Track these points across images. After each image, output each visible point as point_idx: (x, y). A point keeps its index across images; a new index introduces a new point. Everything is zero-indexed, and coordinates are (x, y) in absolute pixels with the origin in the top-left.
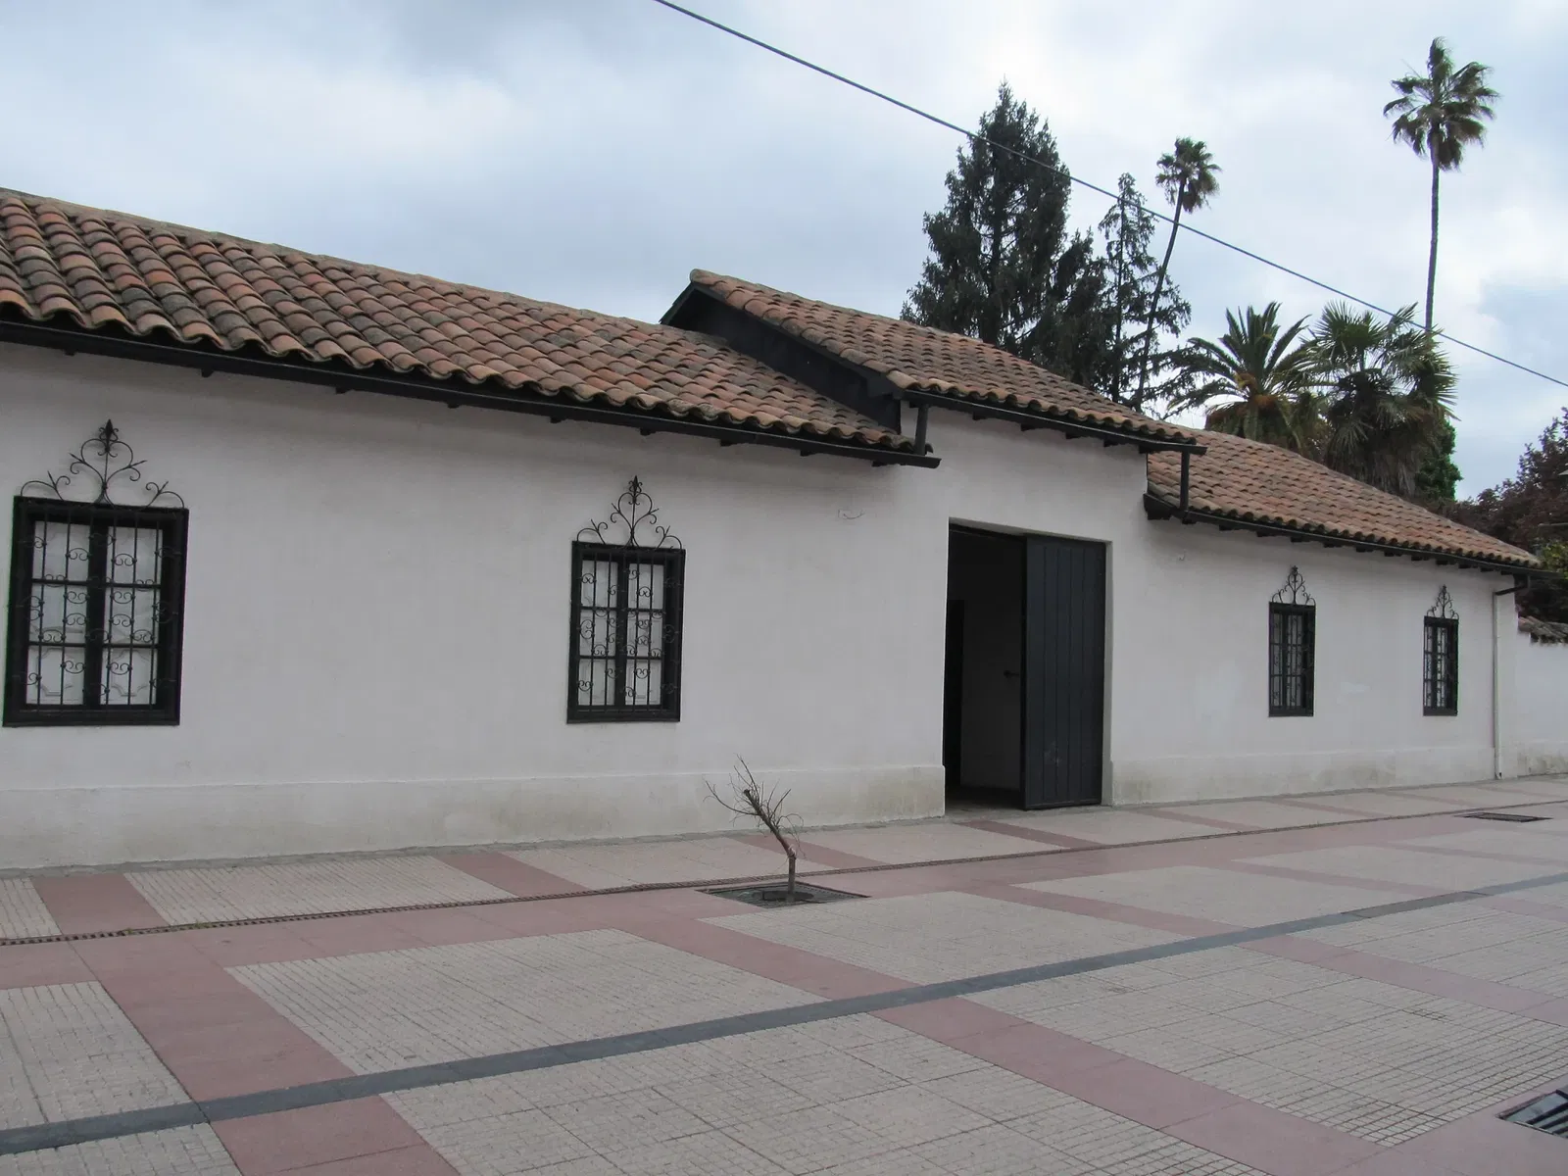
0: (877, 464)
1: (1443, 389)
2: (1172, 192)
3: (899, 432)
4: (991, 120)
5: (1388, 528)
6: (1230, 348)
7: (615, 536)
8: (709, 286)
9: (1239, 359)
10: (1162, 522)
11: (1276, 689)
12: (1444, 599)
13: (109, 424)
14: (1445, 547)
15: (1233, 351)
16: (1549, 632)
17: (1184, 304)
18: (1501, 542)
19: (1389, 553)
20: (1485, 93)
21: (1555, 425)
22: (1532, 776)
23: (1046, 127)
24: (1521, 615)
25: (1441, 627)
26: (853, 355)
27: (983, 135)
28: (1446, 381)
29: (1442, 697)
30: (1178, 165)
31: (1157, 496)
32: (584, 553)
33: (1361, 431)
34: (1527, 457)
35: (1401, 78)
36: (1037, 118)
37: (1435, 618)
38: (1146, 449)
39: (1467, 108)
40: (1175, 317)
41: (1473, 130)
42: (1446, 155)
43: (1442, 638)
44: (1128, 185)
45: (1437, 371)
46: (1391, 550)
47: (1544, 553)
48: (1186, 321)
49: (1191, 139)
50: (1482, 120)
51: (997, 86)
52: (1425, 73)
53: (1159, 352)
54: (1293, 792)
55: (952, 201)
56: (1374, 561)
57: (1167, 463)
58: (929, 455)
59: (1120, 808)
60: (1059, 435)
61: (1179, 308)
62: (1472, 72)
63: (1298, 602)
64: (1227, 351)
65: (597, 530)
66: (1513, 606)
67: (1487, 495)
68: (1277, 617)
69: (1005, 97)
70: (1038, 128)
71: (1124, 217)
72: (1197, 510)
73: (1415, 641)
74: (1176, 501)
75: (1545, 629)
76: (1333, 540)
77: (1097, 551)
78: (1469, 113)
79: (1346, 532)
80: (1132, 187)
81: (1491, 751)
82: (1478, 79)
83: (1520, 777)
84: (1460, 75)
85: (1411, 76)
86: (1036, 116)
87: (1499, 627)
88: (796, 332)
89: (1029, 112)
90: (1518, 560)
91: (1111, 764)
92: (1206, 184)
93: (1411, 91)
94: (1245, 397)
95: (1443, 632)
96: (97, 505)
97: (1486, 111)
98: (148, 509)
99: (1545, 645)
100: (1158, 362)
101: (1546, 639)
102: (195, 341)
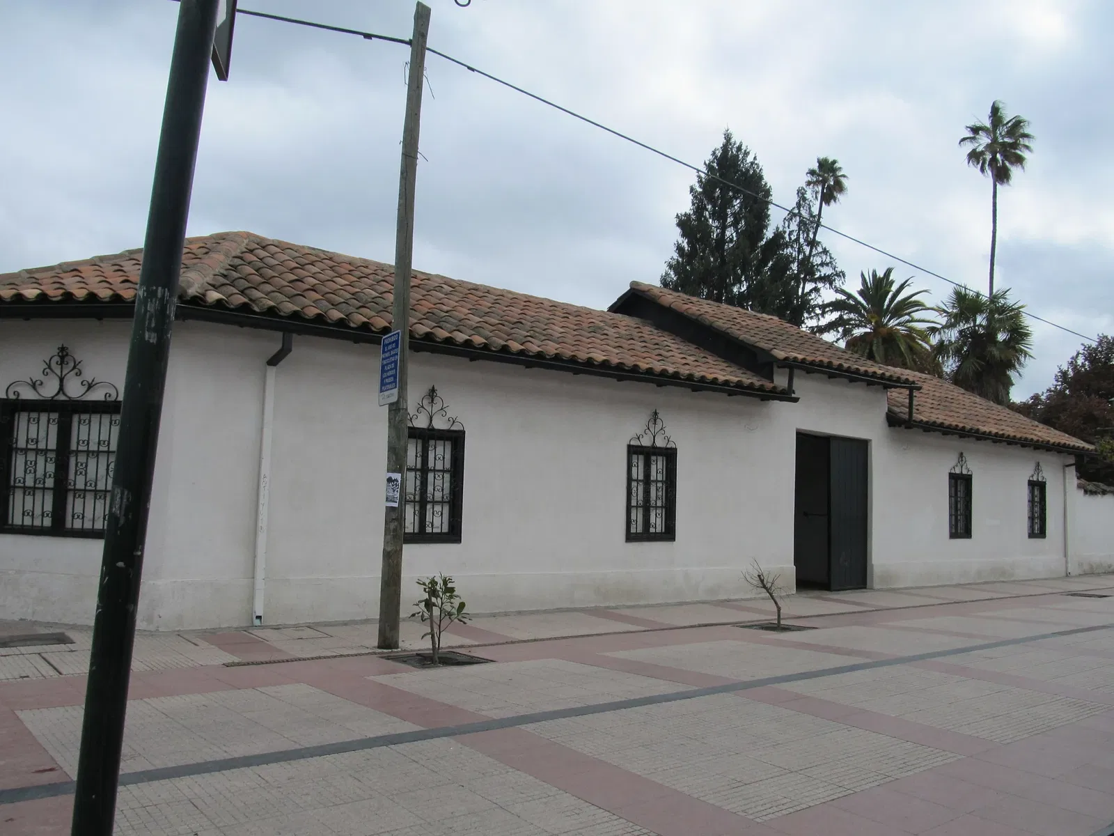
0: (762, 400)
1: (1024, 340)
2: (817, 193)
3: (773, 382)
4: (719, 154)
5: (1010, 429)
6: (862, 297)
7: (646, 442)
8: (644, 291)
9: (868, 304)
10: (897, 428)
11: (953, 523)
12: (1038, 469)
13: (433, 387)
14: (1041, 440)
15: (864, 299)
16: (1094, 489)
17: (841, 272)
18: (1067, 435)
19: (1009, 443)
20: (1026, 136)
21: (1078, 354)
22: (1085, 574)
23: (755, 158)
24: (1078, 478)
25: (1037, 486)
26: (745, 338)
27: (713, 162)
28: (1027, 335)
29: (1038, 528)
30: (819, 175)
31: (894, 413)
32: (633, 450)
33: (977, 366)
34: (1060, 374)
35: (971, 124)
36: (749, 153)
37: (1034, 481)
38: (886, 387)
39: (1015, 145)
40: (835, 280)
41: (1019, 160)
42: (1001, 175)
43: (1037, 492)
44: (803, 194)
45: (1022, 328)
46: (1011, 441)
47: (1101, 445)
48: (843, 283)
49: (828, 158)
50: (1025, 154)
51: (723, 131)
52: (987, 123)
53: (825, 303)
54: (962, 583)
55: (693, 204)
56: (1001, 448)
57: (899, 395)
58: (793, 395)
59: (878, 590)
60: (846, 380)
61: (838, 275)
62: (1018, 123)
63: (963, 473)
64: (860, 299)
65: (639, 438)
66: (1074, 473)
67: (1036, 398)
68: (953, 481)
69: (728, 138)
70: (750, 159)
71: (800, 215)
72: (916, 422)
73: (1023, 493)
74: (906, 417)
75: (1091, 487)
76: (979, 436)
77: (862, 446)
78: (1015, 149)
79: (990, 432)
80: (805, 196)
81: (1064, 560)
82: (1021, 126)
83: (1080, 575)
84: (1010, 124)
85: (978, 124)
86: (748, 150)
87: (1067, 484)
88: (707, 323)
89: (744, 148)
90: (1079, 447)
91: (872, 566)
92: (839, 187)
93: (978, 134)
94: (871, 329)
95: (1038, 489)
96: (428, 429)
97: (1027, 147)
98: (449, 431)
99: (1092, 496)
100: (825, 308)
101: (1093, 493)
102: (481, 346)
